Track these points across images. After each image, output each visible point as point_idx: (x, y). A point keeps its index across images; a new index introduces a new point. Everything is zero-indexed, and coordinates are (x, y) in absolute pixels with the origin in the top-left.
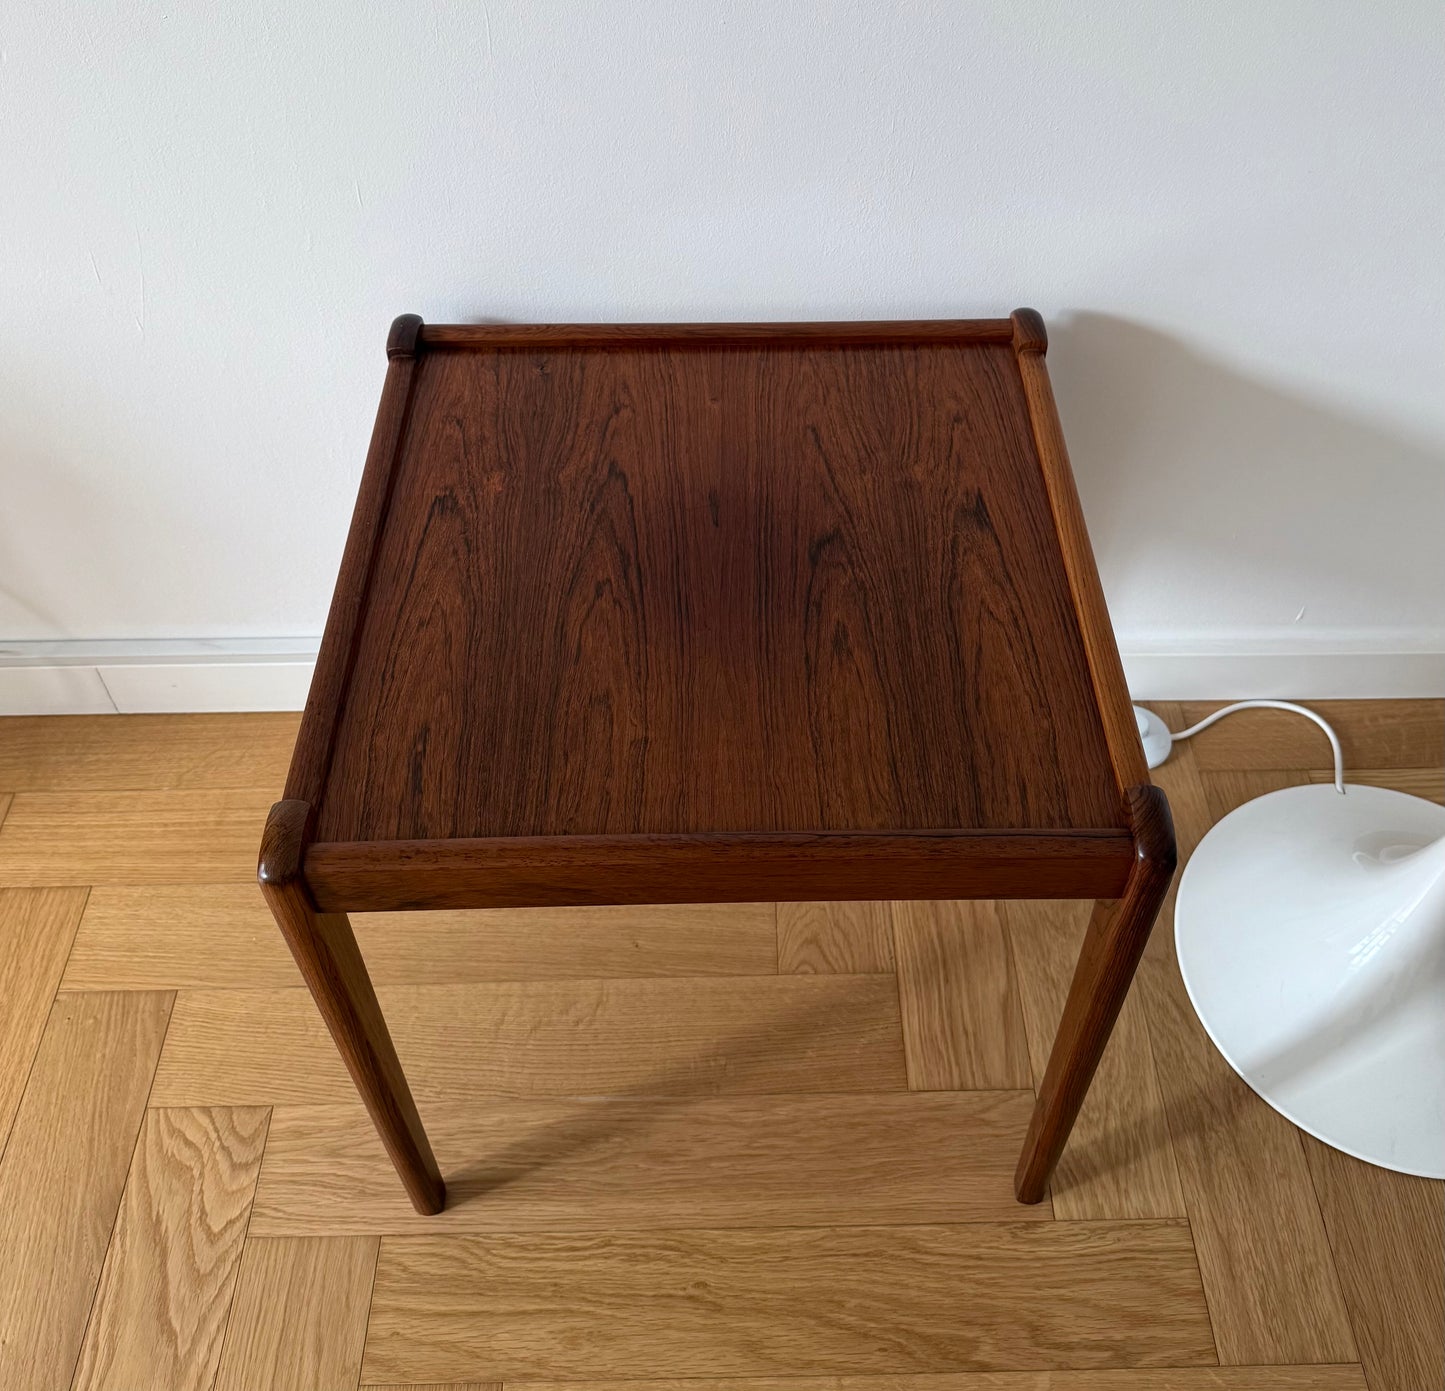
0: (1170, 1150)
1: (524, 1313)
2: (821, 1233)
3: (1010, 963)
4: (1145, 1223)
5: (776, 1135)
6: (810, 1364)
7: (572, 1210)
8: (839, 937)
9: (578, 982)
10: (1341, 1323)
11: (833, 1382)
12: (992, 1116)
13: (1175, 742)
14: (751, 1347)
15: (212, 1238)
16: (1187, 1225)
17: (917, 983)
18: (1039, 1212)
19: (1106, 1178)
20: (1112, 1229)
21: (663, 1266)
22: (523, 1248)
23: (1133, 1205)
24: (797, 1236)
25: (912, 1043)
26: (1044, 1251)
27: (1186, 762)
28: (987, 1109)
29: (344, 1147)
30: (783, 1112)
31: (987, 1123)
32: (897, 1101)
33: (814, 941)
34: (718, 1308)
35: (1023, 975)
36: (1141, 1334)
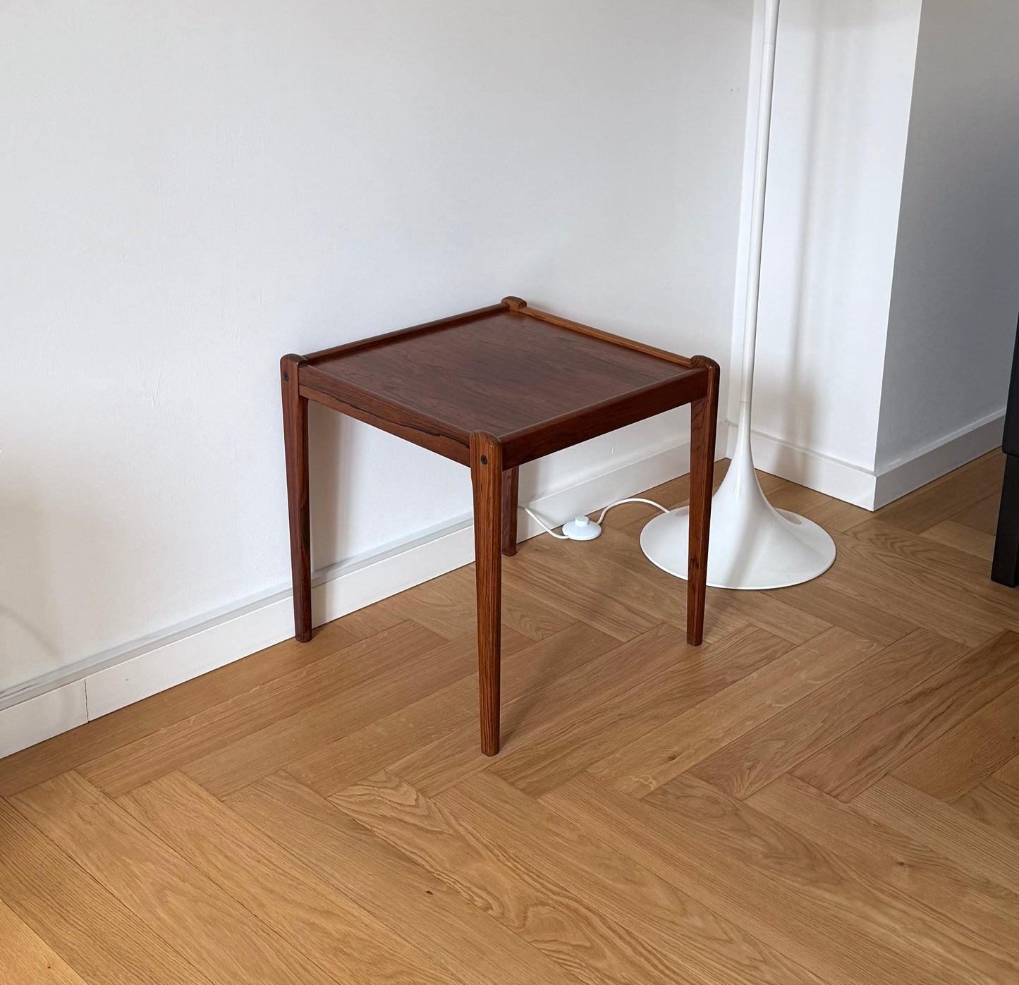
0: (725, 613)
1: (568, 753)
2: (643, 684)
3: (616, 601)
4: (740, 631)
5: (595, 674)
6: (680, 710)
7: (547, 725)
8: (547, 623)
9: (461, 681)
10: (819, 620)
11: (692, 710)
12: (660, 634)
13: (600, 524)
14: (656, 717)
15: (416, 806)
16: (750, 625)
17: (592, 620)
18: (704, 645)
19: (715, 628)
20: (731, 637)
21: (599, 719)
22: (543, 742)
23: (730, 629)
24: (636, 689)
25: (610, 633)
26: (717, 652)
27: (607, 530)
28: (657, 633)
29: (433, 760)
30: (589, 668)
31: (660, 636)
32: (624, 647)
33: (538, 629)
34: (635, 716)
35: (623, 601)
36: (769, 652)
